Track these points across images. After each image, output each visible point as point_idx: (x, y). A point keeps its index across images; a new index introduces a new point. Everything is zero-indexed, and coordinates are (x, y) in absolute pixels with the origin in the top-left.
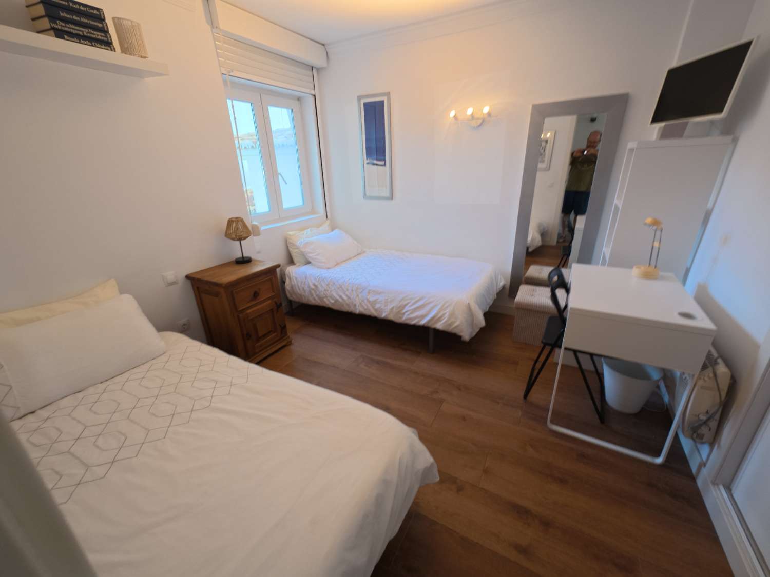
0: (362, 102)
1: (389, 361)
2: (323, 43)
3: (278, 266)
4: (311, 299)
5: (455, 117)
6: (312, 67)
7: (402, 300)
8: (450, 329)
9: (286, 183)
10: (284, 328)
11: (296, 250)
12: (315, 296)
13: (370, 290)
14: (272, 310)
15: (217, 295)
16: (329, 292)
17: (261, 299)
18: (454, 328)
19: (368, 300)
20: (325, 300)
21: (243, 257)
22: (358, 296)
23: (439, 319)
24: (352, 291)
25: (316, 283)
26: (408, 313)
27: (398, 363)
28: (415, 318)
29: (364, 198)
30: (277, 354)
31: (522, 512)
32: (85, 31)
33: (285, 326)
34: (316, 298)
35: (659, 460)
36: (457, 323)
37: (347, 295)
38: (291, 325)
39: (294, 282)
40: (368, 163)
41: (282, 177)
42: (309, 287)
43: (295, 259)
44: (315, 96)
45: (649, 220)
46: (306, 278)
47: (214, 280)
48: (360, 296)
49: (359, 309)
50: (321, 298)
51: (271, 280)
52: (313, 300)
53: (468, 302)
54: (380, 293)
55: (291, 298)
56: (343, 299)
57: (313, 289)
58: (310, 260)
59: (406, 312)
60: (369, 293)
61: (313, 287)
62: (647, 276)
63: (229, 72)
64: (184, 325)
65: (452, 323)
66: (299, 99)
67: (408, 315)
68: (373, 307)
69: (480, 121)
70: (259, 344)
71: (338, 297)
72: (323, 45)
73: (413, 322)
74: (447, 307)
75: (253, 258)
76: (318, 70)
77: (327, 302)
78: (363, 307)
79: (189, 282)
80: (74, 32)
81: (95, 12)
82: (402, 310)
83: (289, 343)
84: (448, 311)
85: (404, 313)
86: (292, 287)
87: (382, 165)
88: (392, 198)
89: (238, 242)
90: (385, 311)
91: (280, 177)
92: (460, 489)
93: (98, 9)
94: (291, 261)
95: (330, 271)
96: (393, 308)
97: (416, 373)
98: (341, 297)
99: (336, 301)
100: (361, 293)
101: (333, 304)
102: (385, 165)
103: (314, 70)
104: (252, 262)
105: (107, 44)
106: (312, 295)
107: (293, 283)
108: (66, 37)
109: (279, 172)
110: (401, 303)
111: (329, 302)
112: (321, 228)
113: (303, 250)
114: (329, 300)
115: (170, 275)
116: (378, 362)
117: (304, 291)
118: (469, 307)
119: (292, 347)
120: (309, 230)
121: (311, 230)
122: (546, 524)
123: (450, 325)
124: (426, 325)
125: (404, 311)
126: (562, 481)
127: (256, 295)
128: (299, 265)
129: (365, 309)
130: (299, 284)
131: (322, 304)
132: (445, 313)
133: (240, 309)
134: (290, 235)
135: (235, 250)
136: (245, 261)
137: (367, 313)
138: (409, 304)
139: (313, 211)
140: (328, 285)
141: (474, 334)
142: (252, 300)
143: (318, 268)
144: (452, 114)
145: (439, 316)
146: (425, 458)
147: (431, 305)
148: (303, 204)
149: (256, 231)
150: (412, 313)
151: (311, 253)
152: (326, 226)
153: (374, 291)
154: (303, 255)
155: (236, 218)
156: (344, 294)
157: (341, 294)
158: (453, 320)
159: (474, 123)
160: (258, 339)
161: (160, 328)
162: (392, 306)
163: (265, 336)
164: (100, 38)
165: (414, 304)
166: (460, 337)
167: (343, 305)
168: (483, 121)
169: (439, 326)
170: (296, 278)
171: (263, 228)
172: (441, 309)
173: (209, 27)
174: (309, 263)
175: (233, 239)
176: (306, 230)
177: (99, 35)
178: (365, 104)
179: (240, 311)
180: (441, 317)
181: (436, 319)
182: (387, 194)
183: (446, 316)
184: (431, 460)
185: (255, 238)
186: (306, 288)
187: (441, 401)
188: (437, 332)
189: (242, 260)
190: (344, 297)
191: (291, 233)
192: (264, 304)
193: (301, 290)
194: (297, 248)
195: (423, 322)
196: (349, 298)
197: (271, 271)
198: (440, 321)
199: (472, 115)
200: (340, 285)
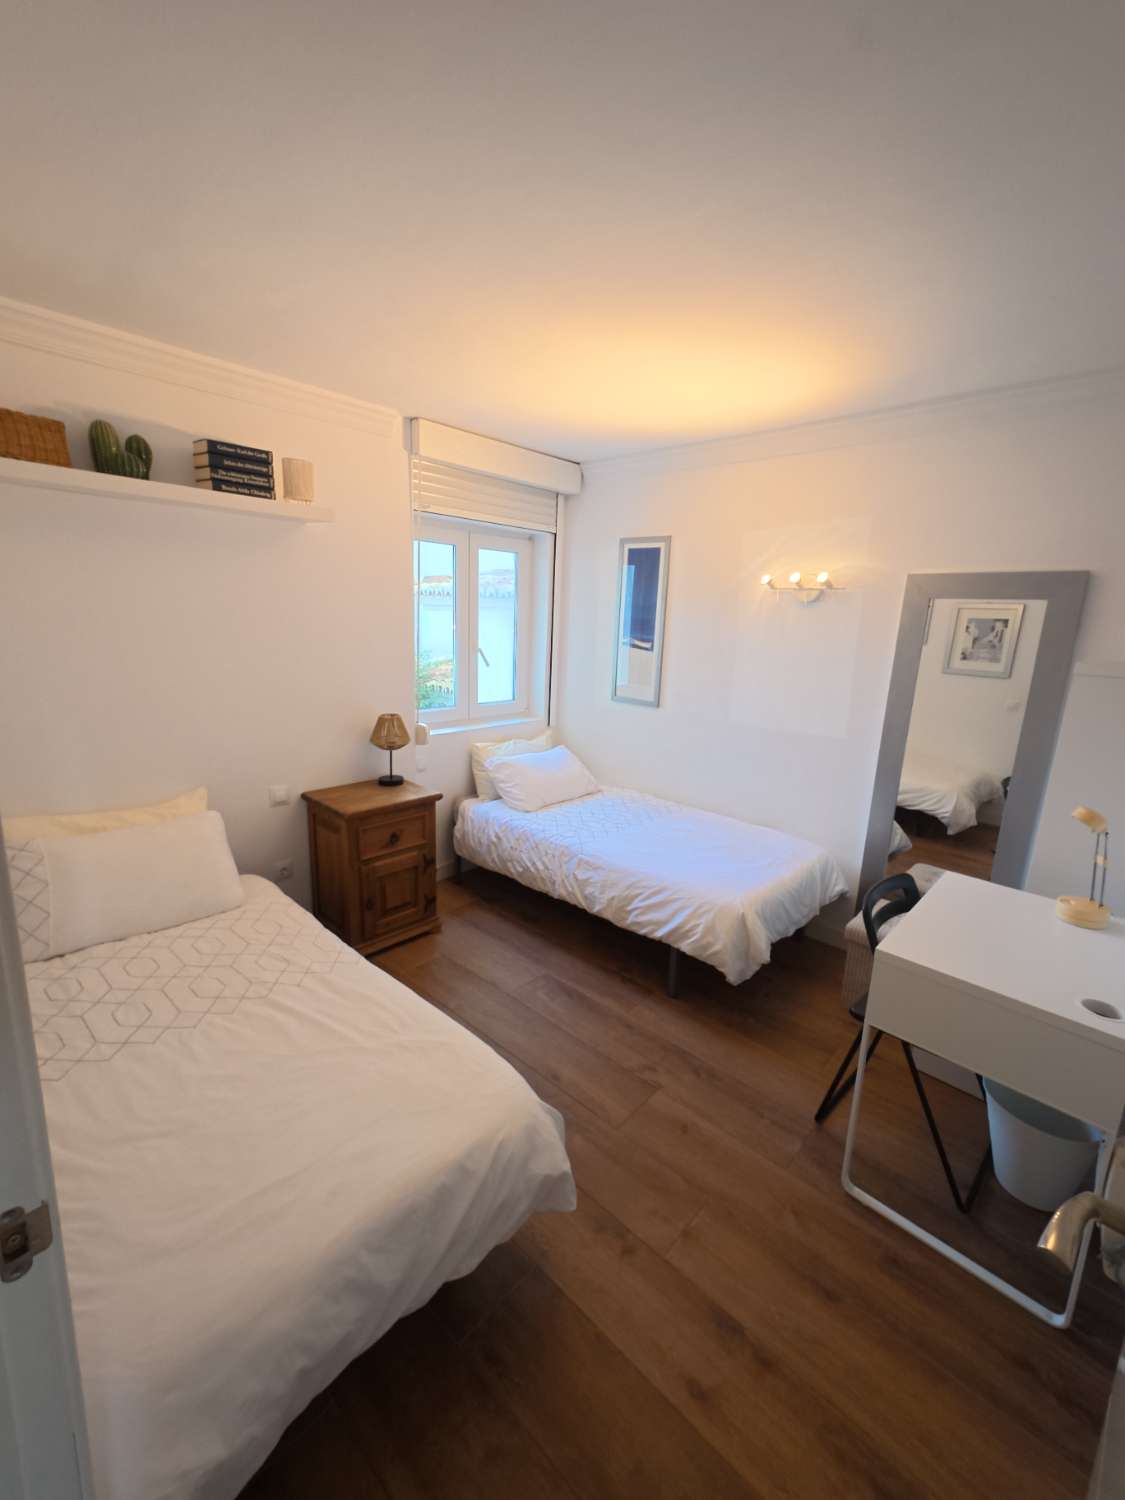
0: (628, 546)
1: (590, 994)
2: (578, 461)
3: (439, 797)
4: (489, 860)
5: (769, 583)
6: (557, 494)
7: (628, 888)
8: (703, 956)
9: (488, 665)
10: (431, 901)
11: (483, 773)
12: (495, 855)
13: (581, 860)
14: (416, 868)
15: (336, 830)
16: (517, 852)
17: (400, 846)
18: (709, 956)
19: (574, 874)
20: (509, 864)
21: (391, 776)
22: (561, 866)
23: (686, 935)
24: (554, 856)
25: (501, 835)
26: (636, 912)
27: (607, 1002)
28: (649, 923)
29: (612, 699)
30: (411, 944)
31: (726, 1326)
32: (246, 478)
33: (434, 900)
34: (496, 860)
35: (1059, 1320)
36: (717, 947)
37: (543, 863)
38: (445, 899)
39: (469, 827)
40: (624, 643)
41: (483, 657)
42: (489, 836)
43: (480, 790)
44: (555, 535)
45: (1079, 811)
46: (487, 822)
47: (335, 806)
48: (565, 867)
49: (559, 892)
50: (503, 861)
51: (423, 817)
52: (491, 862)
53: (742, 911)
54: (595, 869)
55: (459, 853)
56: (537, 869)
57: (493, 843)
58: (501, 794)
59: (636, 909)
60: (579, 864)
61: (495, 840)
62: (1079, 920)
63: (424, 507)
64: (284, 869)
65: (709, 945)
66: (531, 538)
67: (637, 916)
68: (582, 891)
69: (814, 594)
70: (385, 920)
71: (529, 864)
72: (578, 463)
73: (642, 932)
74: (704, 913)
75: (406, 778)
76: (567, 497)
77: (513, 870)
78: (567, 890)
79: (304, 803)
80: (234, 480)
81: (264, 456)
82: (629, 904)
83: (436, 930)
84: (703, 923)
85: (630, 912)
86: (463, 836)
87: (646, 649)
88: (658, 705)
89: (388, 752)
90: (599, 904)
91: (479, 655)
92: (628, 1251)
93: (267, 453)
94: (473, 792)
95: (528, 816)
96: (613, 898)
97: (629, 1026)
98: (534, 864)
99: (527, 869)
100: (566, 863)
101: (520, 874)
102: (652, 649)
103: (561, 499)
104: (405, 785)
105: (268, 491)
106: (489, 852)
107: (466, 829)
108: (224, 487)
109: (481, 645)
110: (626, 893)
111: (514, 871)
112: (534, 742)
113: (491, 775)
114: (515, 868)
115: (281, 790)
116: (570, 993)
117: (480, 843)
118: (743, 921)
119: (439, 938)
120: (511, 742)
121: (515, 743)
122: (766, 1363)
123: (705, 947)
124: (664, 941)
125: (629, 908)
126: (830, 1297)
127: (394, 838)
128: (483, 800)
129: (569, 893)
130: (475, 832)
131: (503, 872)
132: (698, 925)
133: (365, 858)
134: (477, 747)
135: (381, 764)
136: (392, 782)
137: (572, 901)
138: (640, 898)
139: (528, 711)
140: (517, 840)
141: (749, 975)
142: (386, 846)
143: (511, 808)
144: (766, 579)
145: (687, 928)
146: (555, 1160)
147: (675, 906)
148: (514, 699)
149: (421, 736)
150: (642, 914)
151: (503, 782)
152: (542, 740)
153: (587, 863)
154: (492, 782)
155: (392, 715)
156: (540, 859)
157: (535, 860)
158: (710, 939)
159: (803, 597)
160: (386, 912)
161: (243, 869)
162: (613, 894)
163: (396, 909)
164: (262, 484)
165: (648, 897)
166: (722, 976)
167: (535, 879)
168: (822, 592)
169: (685, 946)
170: (472, 821)
171: (432, 733)
172: (691, 916)
173: (404, 454)
174: (498, 797)
175: (382, 747)
176: (507, 743)
177: (261, 481)
178: (630, 551)
179: (365, 861)
180: (688, 931)
181: (680, 932)
182: (651, 697)
183: (700, 929)
184: (567, 1166)
185: (419, 747)
186: (484, 840)
187: (656, 1087)
188: (682, 955)
189: (388, 780)
190: (541, 867)
191: (478, 744)
192: (404, 857)
193: (476, 840)
194: (484, 771)
195: (658, 934)
196: (547, 868)
197: (428, 803)
198: (690, 938)
199: (798, 584)
200: (534, 842)
